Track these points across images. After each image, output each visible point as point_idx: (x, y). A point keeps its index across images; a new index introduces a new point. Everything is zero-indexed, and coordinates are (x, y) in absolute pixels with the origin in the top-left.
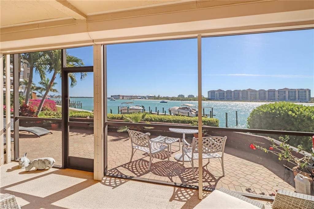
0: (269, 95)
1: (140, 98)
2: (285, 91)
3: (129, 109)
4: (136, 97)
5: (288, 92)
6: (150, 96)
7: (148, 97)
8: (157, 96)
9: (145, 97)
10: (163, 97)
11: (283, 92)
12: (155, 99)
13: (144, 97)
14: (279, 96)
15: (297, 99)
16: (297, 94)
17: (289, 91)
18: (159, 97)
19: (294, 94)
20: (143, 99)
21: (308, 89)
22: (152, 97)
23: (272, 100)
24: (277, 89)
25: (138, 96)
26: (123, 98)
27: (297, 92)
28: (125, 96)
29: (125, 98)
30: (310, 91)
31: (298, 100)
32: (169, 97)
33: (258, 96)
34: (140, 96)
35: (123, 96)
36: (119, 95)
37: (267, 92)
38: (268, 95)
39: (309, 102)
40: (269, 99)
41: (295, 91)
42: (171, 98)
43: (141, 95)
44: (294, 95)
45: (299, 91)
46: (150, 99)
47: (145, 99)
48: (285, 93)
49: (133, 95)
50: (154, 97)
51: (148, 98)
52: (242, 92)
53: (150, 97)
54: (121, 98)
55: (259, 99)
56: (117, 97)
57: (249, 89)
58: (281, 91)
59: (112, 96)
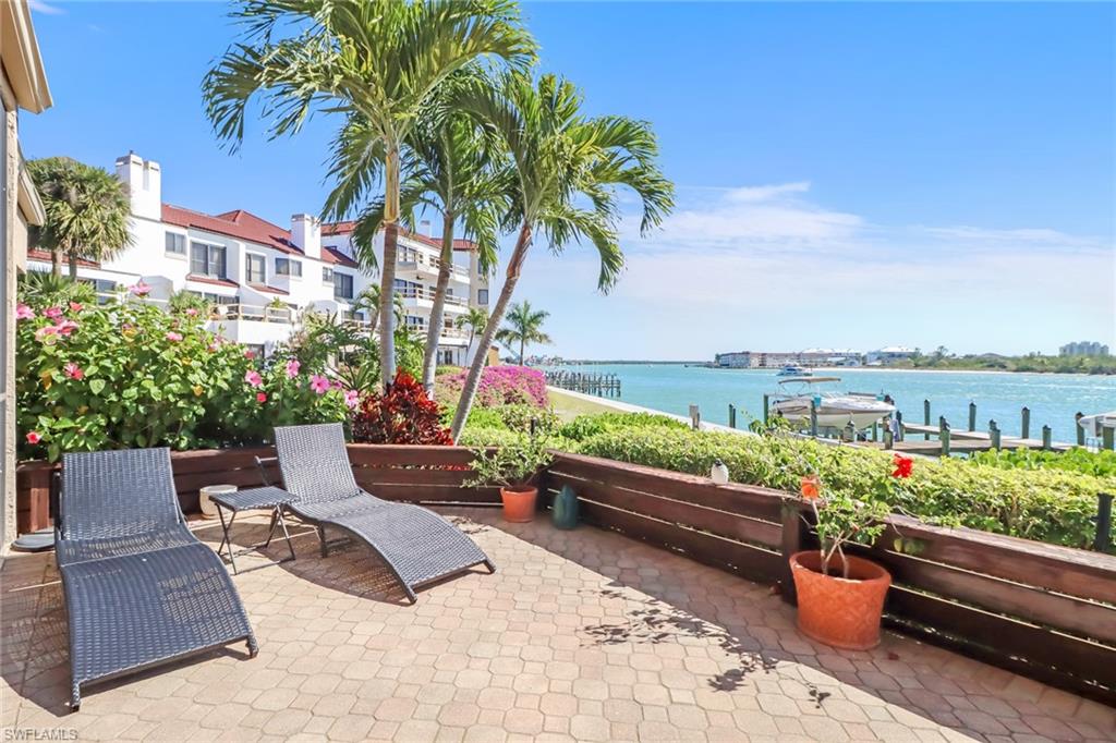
1: (839, 364)
3: (818, 410)
4: (819, 360)
6: (892, 355)
7: (879, 358)
8: (927, 350)
9: (864, 358)
10: (967, 357)
12: (917, 366)
13: (857, 357)
18: (939, 355)
20: (851, 364)
22: (901, 356)
25: (830, 355)
26: (762, 365)
28: (771, 355)
29: (769, 362)
32: (1003, 358)
34: (838, 355)
35: (764, 354)
36: (748, 353)
42: (1015, 360)
43: (844, 351)
46: (893, 367)
47: (866, 365)
49: (807, 352)
50: (914, 356)
51: (878, 363)
53: (889, 359)
54: (755, 362)
56: (740, 360)
59: (718, 357)
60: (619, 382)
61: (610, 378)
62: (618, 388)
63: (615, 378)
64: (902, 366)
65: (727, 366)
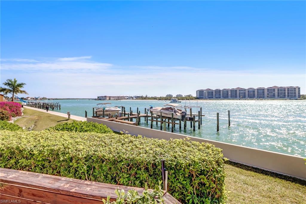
0: (258, 93)
1: (127, 99)
2: (274, 89)
4: (123, 98)
5: (277, 90)
6: (138, 97)
7: (135, 97)
8: (144, 96)
9: (133, 97)
10: (151, 97)
11: (273, 90)
12: (142, 99)
13: (131, 97)
14: (268, 94)
15: (287, 96)
16: (287, 91)
17: (278, 89)
18: (146, 97)
19: (283, 91)
20: (130, 99)
21: (297, 87)
22: (140, 97)
23: (262, 97)
24: (266, 87)
25: (126, 97)
26: (110, 99)
27: (286, 90)
28: (112, 97)
30: (299, 89)
31: (288, 97)
32: (157, 97)
33: (247, 94)
34: (127, 97)
35: (110, 97)
36: (106, 96)
37: (257, 91)
38: (257, 94)
39: (299, 99)
40: (258, 97)
41: (285, 89)
42: (158, 98)
43: (129, 96)
44: (283, 93)
45: (288, 89)
46: (138, 99)
47: (133, 99)
48: (274, 91)
49: (120, 96)
50: (142, 97)
51: (135, 99)
52: (231, 90)
53: (138, 98)
54: (108, 98)
55: (248, 97)
56: (104, 98)
57: (238, 88)
58: (270, 89)
59: (98, 97)
60: (60, 105)
61: (57, 104)
62: (60, 107)
63: (59, 104)
64: (139, 99)
65: (100, 100)
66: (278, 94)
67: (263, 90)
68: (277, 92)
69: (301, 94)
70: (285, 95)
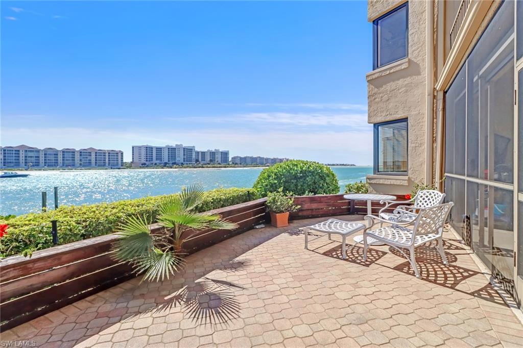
0: (63, 157)
2: (90, 153)
5: (94, 154)
11: (88, 154)
14: (80, 160)
15: (107, 164)
16: (107, 157)
17: (96, 153)
19: (103, 157)
21: (120, 151)
23: (70, 166)
24: (77, 149)
27: (107, 154)
30: (122, 154)
31: (109, 165)
33: (42, 159)
37: (62, 154)
38: (62, 159)
39: (122, 168)
40: (63, 165)
41: (105, 153)
44: (103, 159)
45: (109, 153)
48: (91, 155)
55: (45, 165)
57: (23, 146)
58: (84, 152)
66: (96, 160)
67: (73, 152)
68: (94, 157)
69: (124, 161)
70: (105, 163)
